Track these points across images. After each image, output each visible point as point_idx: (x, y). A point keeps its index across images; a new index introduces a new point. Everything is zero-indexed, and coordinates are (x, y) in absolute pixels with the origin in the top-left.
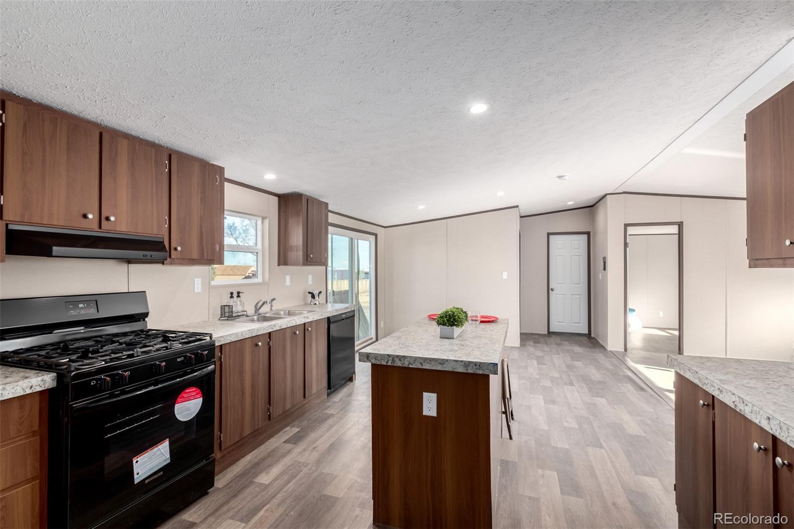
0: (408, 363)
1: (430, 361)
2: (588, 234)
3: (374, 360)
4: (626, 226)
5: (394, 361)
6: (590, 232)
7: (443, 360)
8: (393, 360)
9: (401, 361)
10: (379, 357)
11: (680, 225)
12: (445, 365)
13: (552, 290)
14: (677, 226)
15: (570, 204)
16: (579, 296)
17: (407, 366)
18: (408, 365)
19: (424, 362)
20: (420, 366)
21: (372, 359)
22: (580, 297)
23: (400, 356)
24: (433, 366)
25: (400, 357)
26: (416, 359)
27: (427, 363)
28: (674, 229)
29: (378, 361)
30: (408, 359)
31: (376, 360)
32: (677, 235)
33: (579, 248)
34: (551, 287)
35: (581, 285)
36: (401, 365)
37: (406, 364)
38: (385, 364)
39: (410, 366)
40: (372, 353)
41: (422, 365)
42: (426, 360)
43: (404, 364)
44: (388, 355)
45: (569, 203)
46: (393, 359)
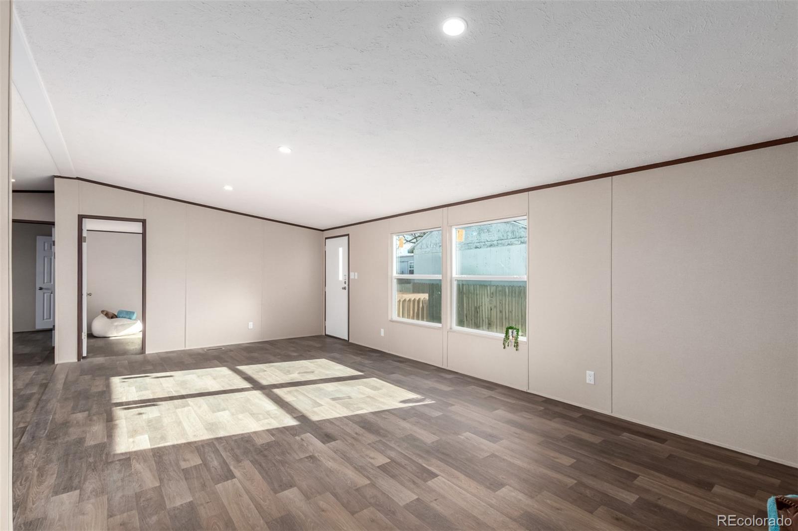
4: (81, 218)
11: (144, 223)
14: (140, 224)
32: (142, 235)
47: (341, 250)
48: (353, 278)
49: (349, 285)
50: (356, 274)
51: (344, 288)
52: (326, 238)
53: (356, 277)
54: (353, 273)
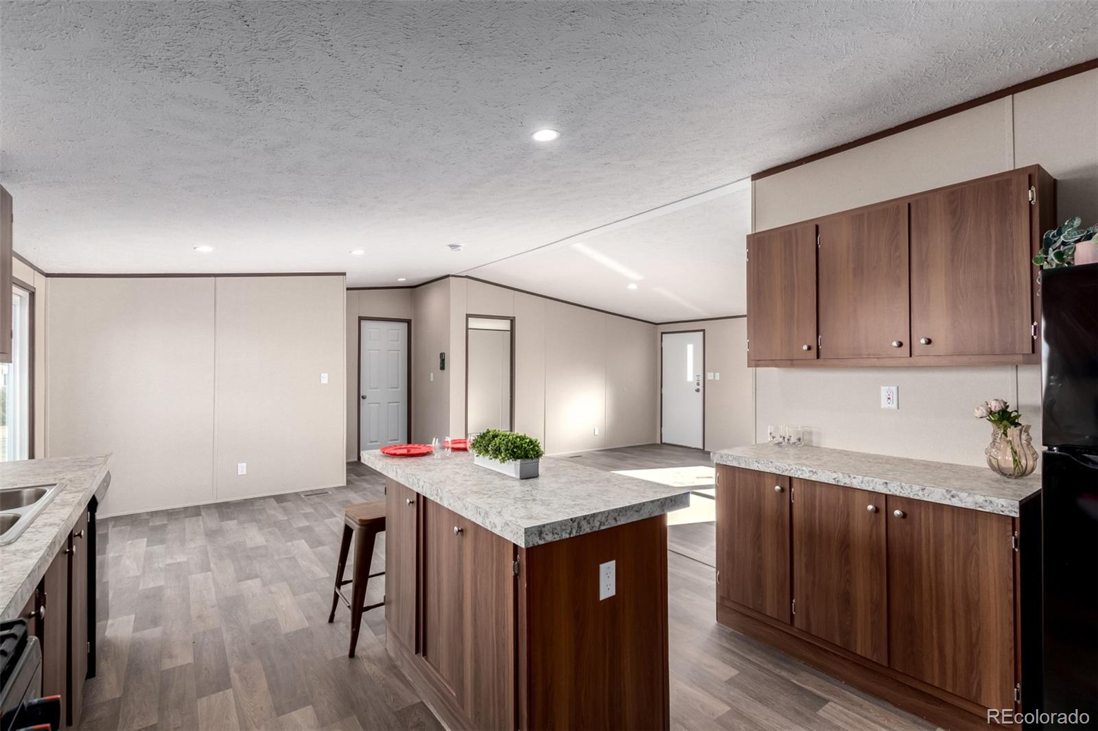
0: (599, 523)
1: (626, 511)
2: (409, 322)
3: (551, 535)
4: (468, 316)
5: (580, 528)
6: (411, 320)
7: (640, 504)
8: (579, 525)
9: (589, 523)
10: (559, 528)
11: (512, 321)
12: (641, 512)
13: (364, 398)
14: (509, 321)
15: (402, 280)
16: (397, 404)
17: (597, 530)
18: (599, 527)
19: (618, 515)
20: (614, 524)
21: (546, 534)
22: (398, 406)
23: (588, 515)
24: (628, 518)
25: (588, 518)
26: (609, 513)
27: (622, 516)
28: (505, 325)
29: (556, 536)
30: (599, 518)
31: (553, 534)
32: (509, 332)
33: (397, 341)
34: (362, 394)
35: (399, 389)
36: (589, 531)
37: (596, 526)
38: (568, 536)
39: (602, 528)
40: (548, 524)
41: (616, 521)
42: (620, 512)
43: (593, 527)
44: (571, 519)
45: (399, 280)
46: (579, 523)
47: (690, 348)
48: (712, 378)
49: (704, 387)
50: (717, 374)
51: (698, 390)
52: (662, 333)
53: (717, 378)
54: (712, 374)
